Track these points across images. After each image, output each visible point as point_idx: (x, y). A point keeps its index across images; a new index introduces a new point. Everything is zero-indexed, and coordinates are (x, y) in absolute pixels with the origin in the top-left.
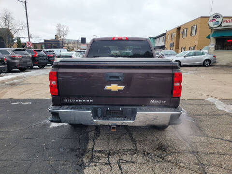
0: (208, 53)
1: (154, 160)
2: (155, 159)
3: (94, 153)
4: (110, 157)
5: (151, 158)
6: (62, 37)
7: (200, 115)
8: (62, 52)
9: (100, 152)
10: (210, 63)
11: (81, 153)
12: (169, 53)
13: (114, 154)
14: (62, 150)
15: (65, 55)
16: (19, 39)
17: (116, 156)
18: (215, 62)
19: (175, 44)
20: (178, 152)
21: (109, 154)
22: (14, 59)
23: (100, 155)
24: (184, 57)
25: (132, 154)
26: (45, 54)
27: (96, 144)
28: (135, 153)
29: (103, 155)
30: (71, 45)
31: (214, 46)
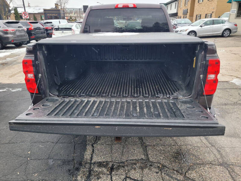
0: (228, 21)
1: (172, 177)
2: (174, 176)
3: (92, 166)
4: (113, 173)
5: (168, 175)
6: (63, 5)
7: (226, 105)
8: (61, 24)
9: (100, 164)
10: (230, 33)
11: (76, 166)
12: (183, 22)
13: (118, 168)
14: (51, 162)
15: (64, 27)
16: (15, 9)
17: (121, 171)
18: (236, 32)
19: (189, 11)
20: (203, 164)
21: (112, 169)
22: (7, 33)
23: (100, 170)
24: (201, 26)
25: (142, 168)
26: (41, 27)
27: (96, 151)
28: (146, 167)
29: (105, 170)
30: (72, 15)
31: (236, 12)
